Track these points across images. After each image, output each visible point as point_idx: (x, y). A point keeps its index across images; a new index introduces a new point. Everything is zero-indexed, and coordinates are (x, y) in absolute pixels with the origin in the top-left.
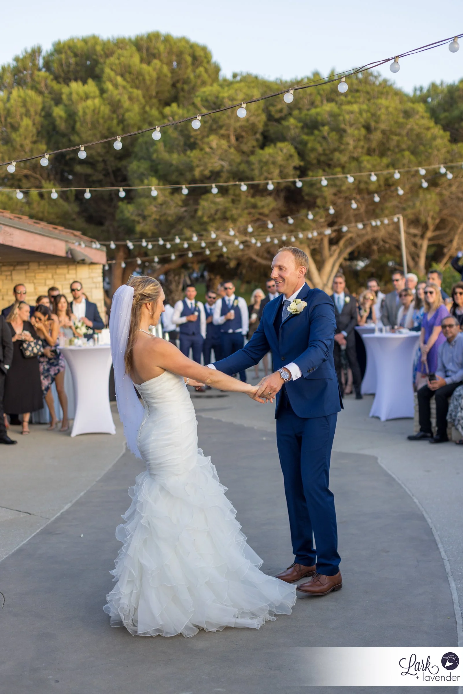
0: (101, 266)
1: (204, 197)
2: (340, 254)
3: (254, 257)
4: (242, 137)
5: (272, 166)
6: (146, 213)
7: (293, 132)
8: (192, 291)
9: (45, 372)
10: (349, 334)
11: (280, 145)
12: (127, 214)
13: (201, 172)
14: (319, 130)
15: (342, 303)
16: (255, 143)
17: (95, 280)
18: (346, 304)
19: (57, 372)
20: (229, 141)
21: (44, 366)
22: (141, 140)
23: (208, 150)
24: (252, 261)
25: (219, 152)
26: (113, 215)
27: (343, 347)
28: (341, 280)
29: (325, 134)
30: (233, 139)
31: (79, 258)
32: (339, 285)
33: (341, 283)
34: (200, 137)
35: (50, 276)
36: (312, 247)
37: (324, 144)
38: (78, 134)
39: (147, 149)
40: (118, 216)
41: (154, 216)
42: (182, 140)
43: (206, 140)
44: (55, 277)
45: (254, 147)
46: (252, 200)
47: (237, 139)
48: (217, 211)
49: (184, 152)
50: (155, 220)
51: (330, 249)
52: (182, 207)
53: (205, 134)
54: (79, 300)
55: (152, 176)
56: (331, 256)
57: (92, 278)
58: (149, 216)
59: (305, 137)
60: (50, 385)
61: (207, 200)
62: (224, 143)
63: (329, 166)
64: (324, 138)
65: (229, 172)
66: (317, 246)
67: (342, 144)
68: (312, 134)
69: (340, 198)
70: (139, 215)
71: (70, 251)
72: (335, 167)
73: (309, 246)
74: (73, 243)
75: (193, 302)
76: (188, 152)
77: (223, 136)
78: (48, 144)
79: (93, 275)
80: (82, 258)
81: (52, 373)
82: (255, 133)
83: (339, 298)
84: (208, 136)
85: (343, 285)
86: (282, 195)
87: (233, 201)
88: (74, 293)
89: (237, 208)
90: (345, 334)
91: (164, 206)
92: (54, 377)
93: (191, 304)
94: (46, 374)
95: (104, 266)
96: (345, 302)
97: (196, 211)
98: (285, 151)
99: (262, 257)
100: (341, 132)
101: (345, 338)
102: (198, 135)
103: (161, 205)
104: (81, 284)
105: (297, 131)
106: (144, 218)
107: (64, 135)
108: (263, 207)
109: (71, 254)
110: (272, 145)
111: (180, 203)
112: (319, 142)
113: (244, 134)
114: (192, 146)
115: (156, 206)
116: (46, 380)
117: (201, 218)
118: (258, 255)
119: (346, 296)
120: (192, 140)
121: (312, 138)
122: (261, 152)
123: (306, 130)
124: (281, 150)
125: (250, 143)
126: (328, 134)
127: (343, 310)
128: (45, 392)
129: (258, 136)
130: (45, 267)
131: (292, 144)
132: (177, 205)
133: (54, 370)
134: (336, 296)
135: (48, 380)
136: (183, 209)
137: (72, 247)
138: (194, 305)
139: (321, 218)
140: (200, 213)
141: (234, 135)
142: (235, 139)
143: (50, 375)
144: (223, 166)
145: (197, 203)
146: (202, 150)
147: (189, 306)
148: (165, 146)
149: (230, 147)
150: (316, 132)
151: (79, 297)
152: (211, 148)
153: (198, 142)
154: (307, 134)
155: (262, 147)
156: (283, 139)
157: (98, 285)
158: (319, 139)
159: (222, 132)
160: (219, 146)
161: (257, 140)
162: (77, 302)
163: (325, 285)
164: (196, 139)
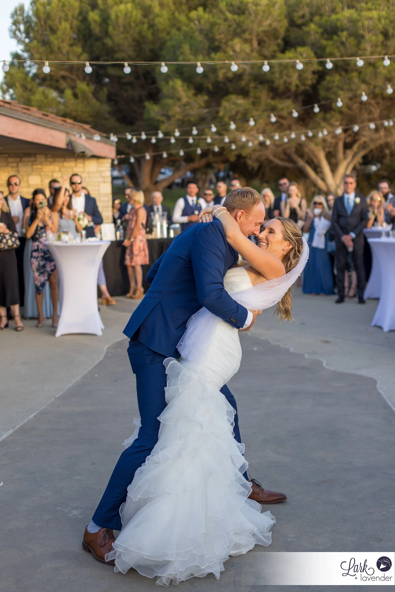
0: (110, 161)
1: (226, 98)
2: (354, 157)
3: (271, 158)
4: (264, 42)
5: (291, 70)
6: (171, 113)
7: (313, 38)
8: (193, 188)
9: (40, 268)
10: (357, 236)
11: (300, 49)
12: (153, 115)
13: (225, 74)
14: (338, 36)
15: (352, 204)
16: (276, 48)
17: (103, 174)
18: (356, 205)
19: (53, 268)
20: (251, 45)
21: (39, 262)
22: (169, 44)
23: (231, 53)
24: (270, 161)
25: (243, 55)
26: (141, 114)
27: (350, 249)
28: (352, 180)
29: (344, 39)
30: (255, 43)
31: (79, 150)
32: (350, 186)
33: (351, 183)
34: (224, 41)
35: (57, 168)
36: (327, 150)
37: (342, 49)
38: (111, 38)
39: (174, 53)
40: (146, 116)
41: (178, 117)
42: (206, 44)
43: (230, 43)
44: (62, 170)
45: (275, 52)
46: (273, 102)
47: (259, 44)
48: (237, 112)
49: (209, 54)
50: (179, 120)
51: (344, 153)
52: (205, 108)
53: (229, 37)
54: (78, 194)
55: (177, 78)
56: (345, 158)
57: (101, 172)
58: (174, 116)
59: (324, 42)
60: (45, 282)
61: (228, 101)
62: (247, 48)
63: (346, 71)
64: (343, 43)
65: (250, 75)
66: (332, 149)
67: (359, 49)
68: (330, 39)
69: (355, 103)
70: (164, 115)
71: (70, 143)
72: (352, 71)
73: (324, 149)
74: (74, 135)
75: (195, 198)
76: (213, 55)
77: (246, 41)
78: (83, 47)
79: (101, 169)
80: (82, 150)
81: (48, 269)
82: (277, 38)
83: (348, 199)
84: (232, 40)
85: (354, 186)
86: (301, 98)
87: (254, 104)
88: (74, 186)
89: (257, 110)
90: (353, 235)
91: (187, 107)
92: (51, 273)
93: (193, 201)
94: (42, 271)
95: (113, 161)
96: (355, 203)
97: (217, 112)
98: (305, 55)
99: (280, 159)
100: (359, 38)
101: (353, 240)
102: (222, 39)
103: (185, 105)
104: (81, 177)
105: (317, 36)
106: (169, 118)
107: (98, 39)
108: (282, 109)
109: (72, 146)
110: (293, 50)
111: (203, 104)
112: (338, 47)
113: (266, 39)
114: (216, 49)
115: (180, 107)
116: (42, 276)
117: (222, 118)
118: (275, 156)
119: (356, 196)
120: (217, 43)
121: (330, 43)
122: (281, 55)
123: (326, 36)
124: (301, 55)
125: (272, 46)
126: (347, 39)
127: (352, 212)
128: (41, 288)
129: (280, 41)
130: (52, 160)
131: (312, 49)
132: (200, 107)
133: (50, 266)
134: (346, 196)
135: (44, 276)
136: (206, 111)
137: (73, 138)
138: (195, 202)
139: (336, 121)
140: (221, 114)
141: (256, 40)
142: (257, 43)
143: (47, 271)
144: (245, 70)
145: (219, 104)
146: (225, 52)
147: (191, 203)
148: (191, 49)
149: (252, 51)
150: (335, 38)
151: (78, 191)
152: (234, 51)
153: (223, 46)
154: (327, 39)
155: (283, 51)
156: (303, 44)
157: (106, 180)
158: (338, 44)
159: (246, 36)
160: (242, 51)
161: (278, 45)
162: (76, 196)
163: (338, 186)
164: (220, 42)
